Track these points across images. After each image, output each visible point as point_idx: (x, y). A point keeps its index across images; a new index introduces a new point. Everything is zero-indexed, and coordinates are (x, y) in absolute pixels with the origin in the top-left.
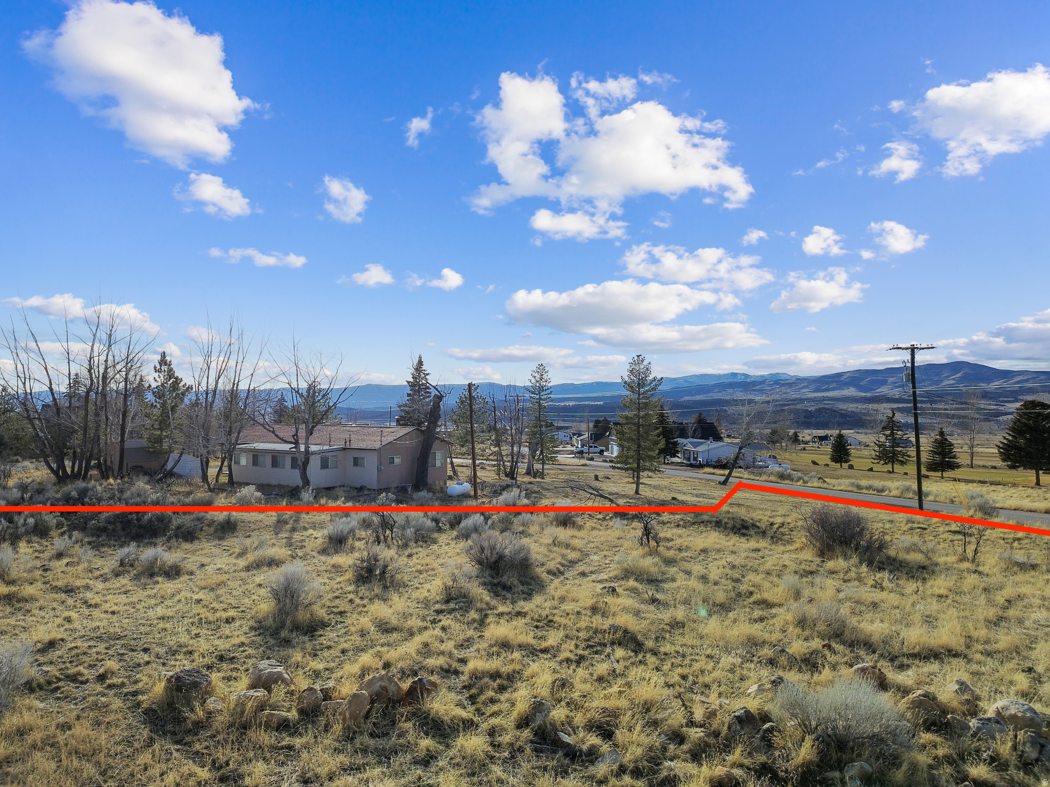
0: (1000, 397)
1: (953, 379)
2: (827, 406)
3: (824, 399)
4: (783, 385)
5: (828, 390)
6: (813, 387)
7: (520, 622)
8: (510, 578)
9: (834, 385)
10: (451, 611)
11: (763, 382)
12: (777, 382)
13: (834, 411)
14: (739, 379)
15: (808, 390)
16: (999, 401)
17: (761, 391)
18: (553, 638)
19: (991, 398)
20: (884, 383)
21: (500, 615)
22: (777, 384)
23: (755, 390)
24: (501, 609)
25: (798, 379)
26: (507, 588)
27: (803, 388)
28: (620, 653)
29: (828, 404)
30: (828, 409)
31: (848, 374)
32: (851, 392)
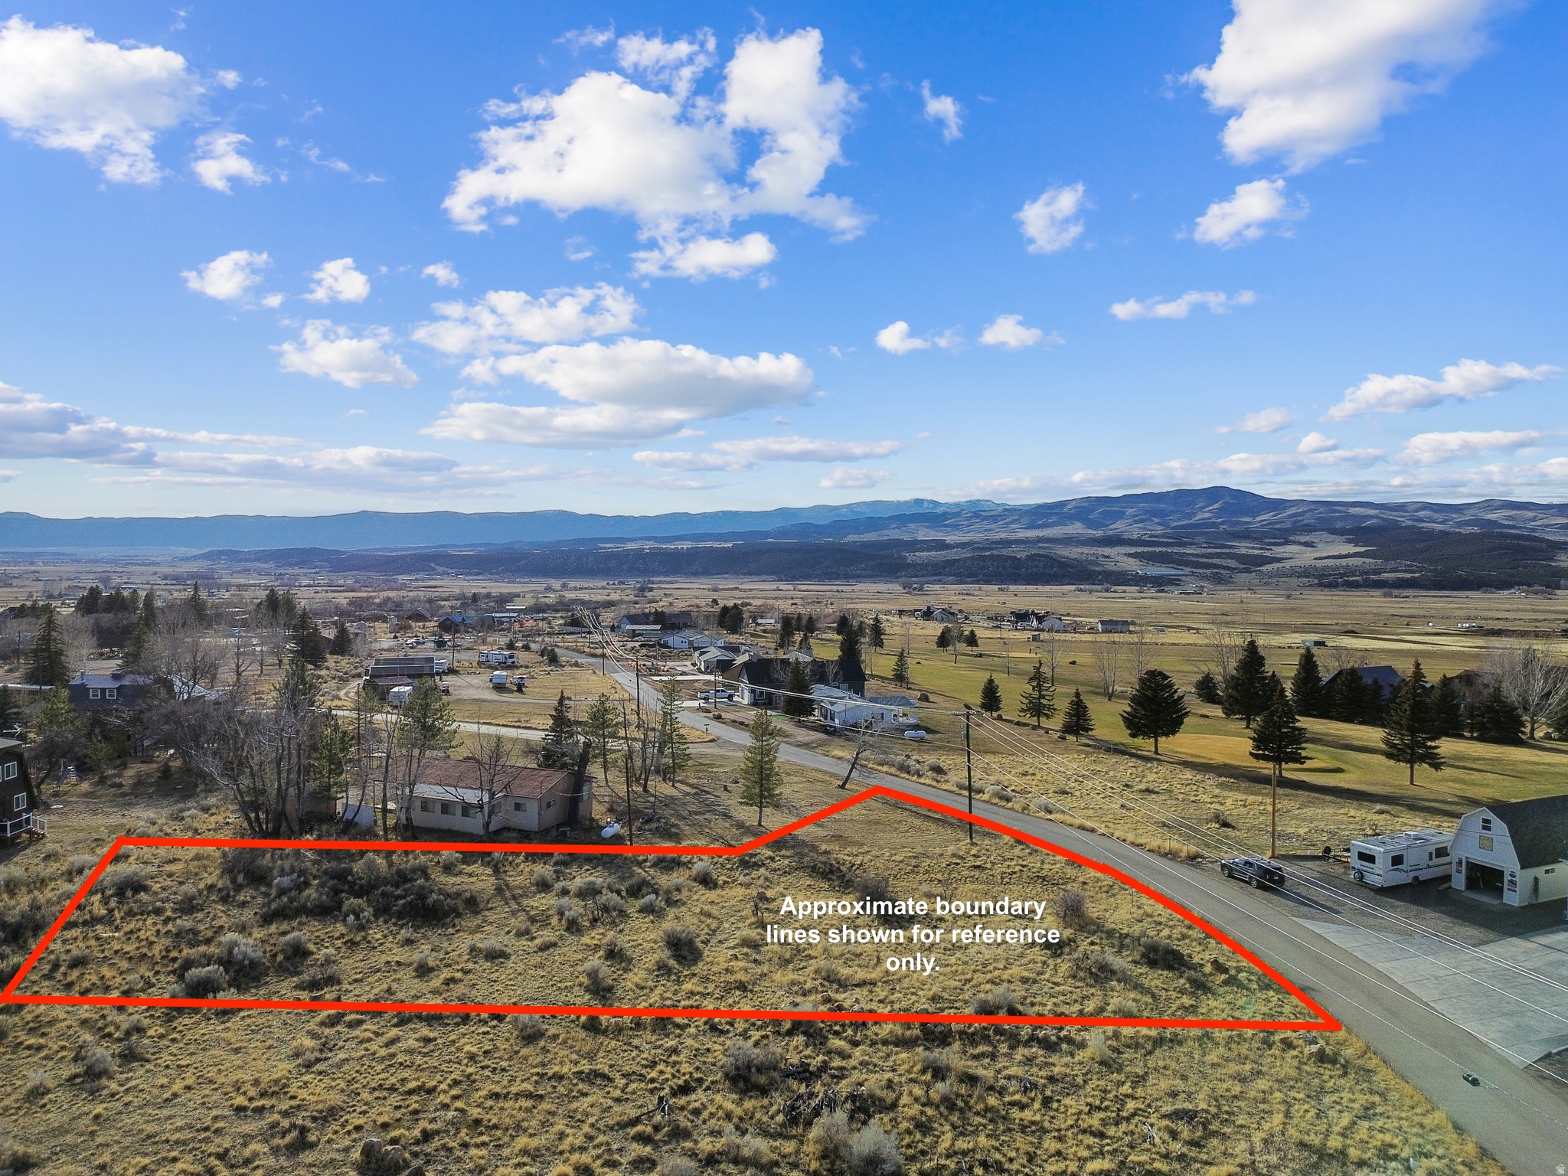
0: (1266, 537)
1: (1210, 511)
2: (1042, 552)
3: (1040, 540)
4: (985, 518)
5: (1045, 526)
6: (1025, 520)
7: (695, 980)
8: (685, 952)
9: (1054, 519)
10: (663, 975)
11: (958, 514)
12: (977, 515)
13: (1052, 558)
14: (925, 509)
15: (1018, 526)
16: (1265, 544)
17: (956, 527)
18: (711, 987)
19: (1255, 539)
20: (1120, 515)
21: (686, 976)
22: (978, 517)
23: (946, 526)
24: (685, 973)
25: (1006, 510)
26: (684, 958)
27: (1012, 522)
28: (738, 993)
29: (1044, 548)
30: (1043, 556)
31: (1074, 503)
32: (1076, 528)
